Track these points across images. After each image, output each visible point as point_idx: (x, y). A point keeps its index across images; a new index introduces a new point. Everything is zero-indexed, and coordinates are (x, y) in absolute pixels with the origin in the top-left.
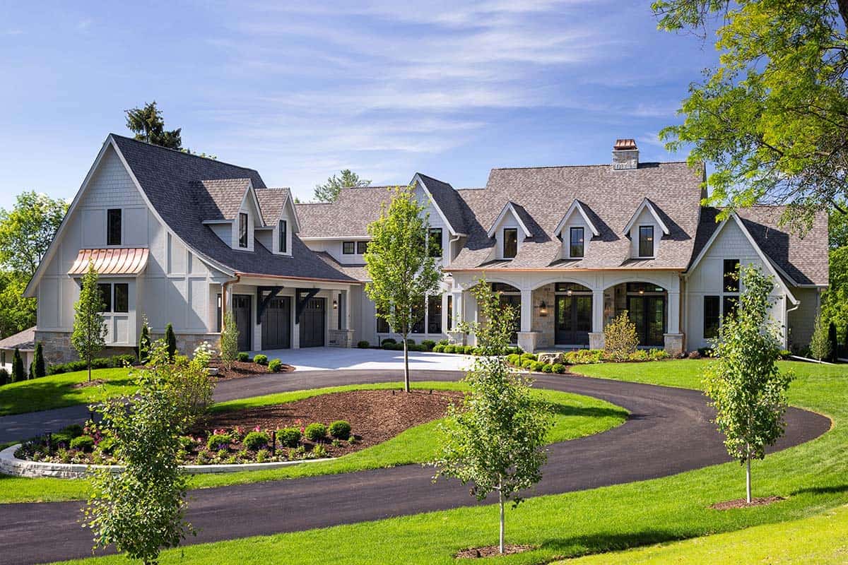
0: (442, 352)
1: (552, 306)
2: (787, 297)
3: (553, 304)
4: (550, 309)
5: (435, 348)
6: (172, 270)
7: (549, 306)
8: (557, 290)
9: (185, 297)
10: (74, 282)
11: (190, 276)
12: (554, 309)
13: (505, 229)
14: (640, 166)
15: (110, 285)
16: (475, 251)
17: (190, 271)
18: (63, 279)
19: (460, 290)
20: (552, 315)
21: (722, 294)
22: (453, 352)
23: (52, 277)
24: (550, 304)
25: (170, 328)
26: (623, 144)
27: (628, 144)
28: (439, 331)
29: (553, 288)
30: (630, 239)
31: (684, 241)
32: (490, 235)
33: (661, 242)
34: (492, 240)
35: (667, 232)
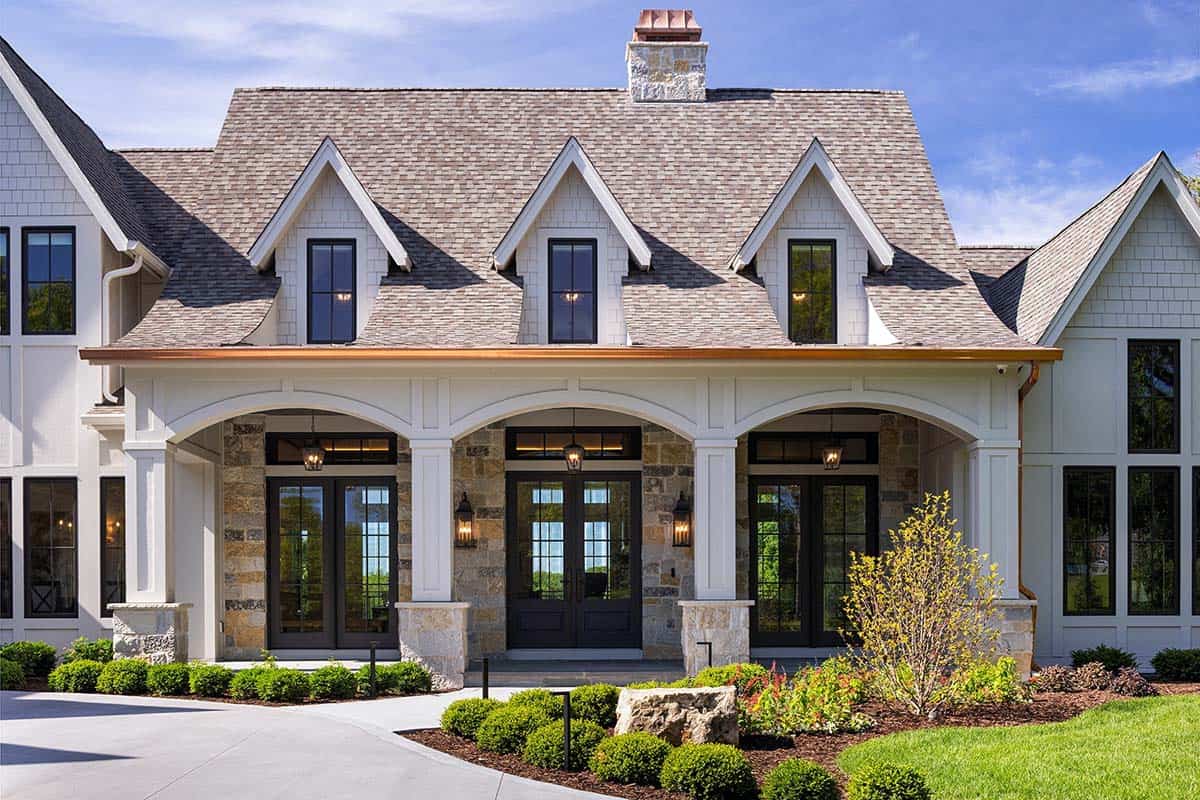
0: (90, 688)
1: (494, 513)
3: (500, 502)
4: (490, 522)
5: (56, 675)
7: (484, 512)
8: (512, 454)
12: (501, 521)
13: (311, 242)
14: (713, 95)
16: (205, 310)
19: (157, 435)
20: (498, 543)
21: (1123, 461)
22: (138, 688)
24: (488, 504)
26: (662, 24)
27: (679, 24)
28: (69, 608)
29: (497, 445)
30: (760, 282)
31: (944, 293)
32: (257, 261)
33: (870, 290)
34: (265, 280)
35: (886, 258)
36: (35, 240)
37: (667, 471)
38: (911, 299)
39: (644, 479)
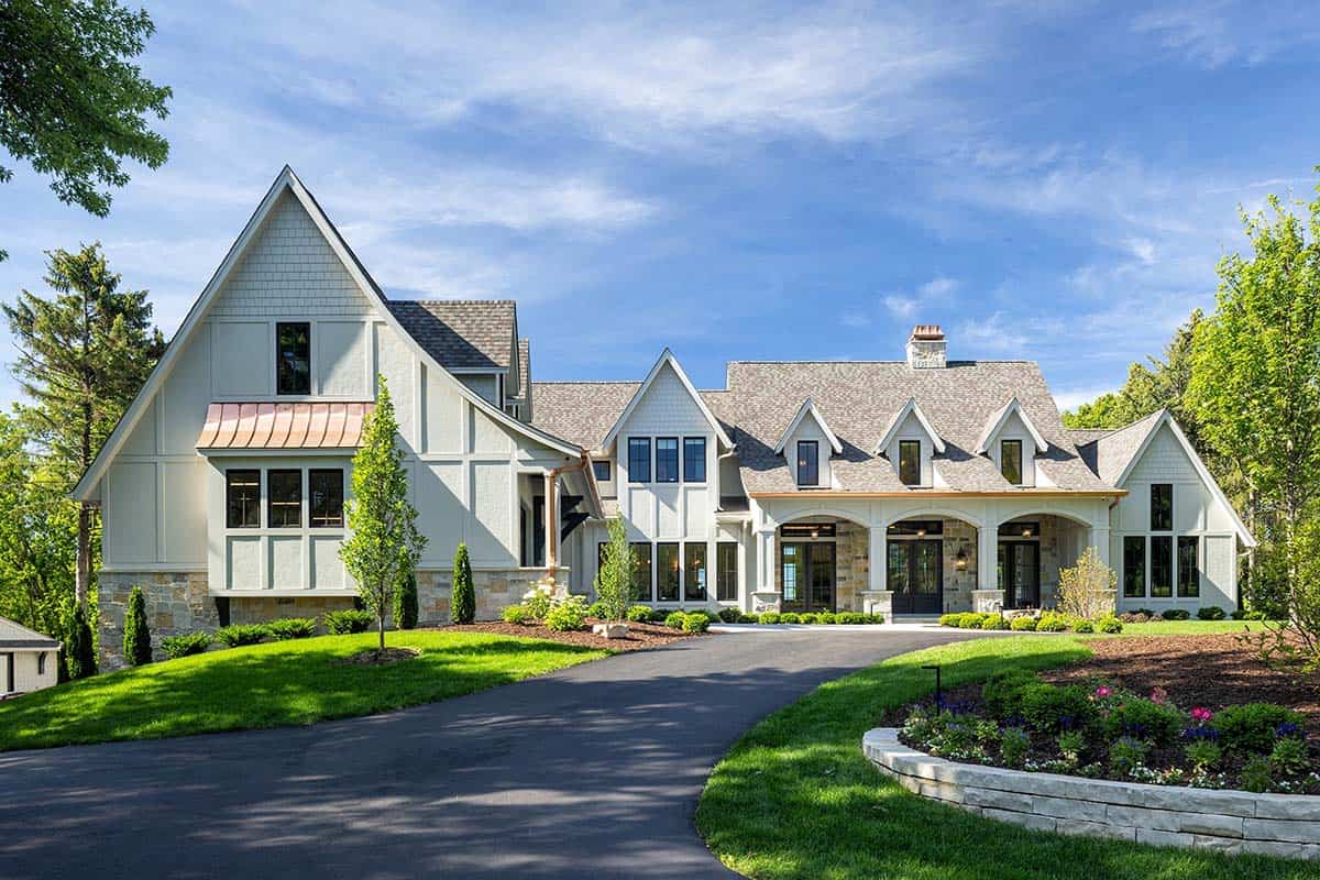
2: (1237, 536)
6: (429, 448)
9: (462, 501)
10: (209, 464)
11: (473, 457)
13: (799, 442)
14: (950, 364)
15: (299, 471)
17: (472, 449)
18: (167, 463)
21: (1149, 534)
23: (134, 459)
25: (465, 558)
26: (926, 332)
27: (934, 333)
30: (989, 458)
31: (1069, 462)
32: (778, 451)
33: (1037, 462)
34: (779, 459)
35: (1044, 448)
36: (688, 442)
37: (954, 539)
38: (1056, 466)
39: (944, 542)
